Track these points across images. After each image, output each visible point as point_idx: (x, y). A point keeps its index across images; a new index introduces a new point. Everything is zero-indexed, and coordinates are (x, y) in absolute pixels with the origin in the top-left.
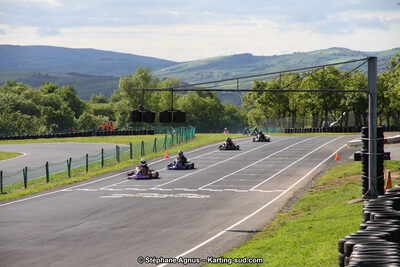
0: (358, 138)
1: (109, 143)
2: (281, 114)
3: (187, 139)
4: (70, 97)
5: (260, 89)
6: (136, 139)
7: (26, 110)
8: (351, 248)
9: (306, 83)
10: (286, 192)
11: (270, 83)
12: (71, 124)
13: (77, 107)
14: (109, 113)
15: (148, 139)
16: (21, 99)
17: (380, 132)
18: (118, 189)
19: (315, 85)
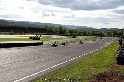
0: (119, 38)
1: (90, 37)
2: (109, 35)
3: (98, 37)
4: (85, 32)
5: (107, 32)
6: (93, 37)
7: (81, 33)
8: (118, 50)
9: (113, 32)
10: (109, 44)
11: (108, 32)
12: (85, 35)
13: (86, 33)
14: (89, 34)
15: (94, 37)
16: (80, 32)
17: (122, 38)
18: (91, 42)
19: (114, 32)
